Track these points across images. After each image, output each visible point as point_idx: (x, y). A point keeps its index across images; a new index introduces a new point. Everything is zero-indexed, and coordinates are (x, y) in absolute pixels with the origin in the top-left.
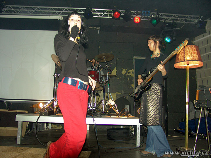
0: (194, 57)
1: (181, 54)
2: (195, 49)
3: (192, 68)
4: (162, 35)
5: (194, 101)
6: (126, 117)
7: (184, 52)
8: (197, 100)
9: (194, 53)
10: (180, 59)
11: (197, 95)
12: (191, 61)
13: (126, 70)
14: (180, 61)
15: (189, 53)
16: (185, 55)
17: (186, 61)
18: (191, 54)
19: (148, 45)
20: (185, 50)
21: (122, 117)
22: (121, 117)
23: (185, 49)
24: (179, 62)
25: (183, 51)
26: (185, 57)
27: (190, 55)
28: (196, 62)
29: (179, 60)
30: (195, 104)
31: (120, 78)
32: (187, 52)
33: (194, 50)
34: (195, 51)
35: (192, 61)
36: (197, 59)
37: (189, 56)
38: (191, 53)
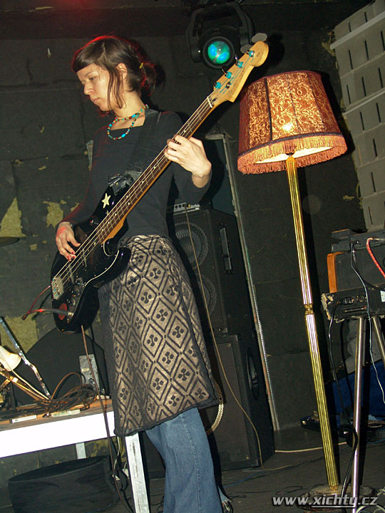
0: (304, 119)
1: (257, 114)
2: (307, 87)
3: (313, 162)
4: (194, 35)
5: (324, 296)
6: (78, 412)
7: (265, 104)
8: (331, 292)
9: (305, 105)
10: (253, 135)
11: (329, 272)
12: (295, 137)
13: (62, 207)
14: (254, 143)
15: (286, 106)
16: (270, 117)
17: (276, 141)
18: (293, 109)
19: (87, 92)
20: (268, 98)
21: (61, 414)
22: (53, 414)
23: (268, 92)
24: (253, 149)
25: (263, 100)
26: (270, 127)
27: (290, 114)
28: (316, 138)
29: (251, 142)
30: (328, 308)
31: (41, 246)
32: (277, 101)
33: (304, 92)
34: (309, 97)
35: (301, 136)
36: (319, 125)
37: (287, 119)
38: (293, 104)
